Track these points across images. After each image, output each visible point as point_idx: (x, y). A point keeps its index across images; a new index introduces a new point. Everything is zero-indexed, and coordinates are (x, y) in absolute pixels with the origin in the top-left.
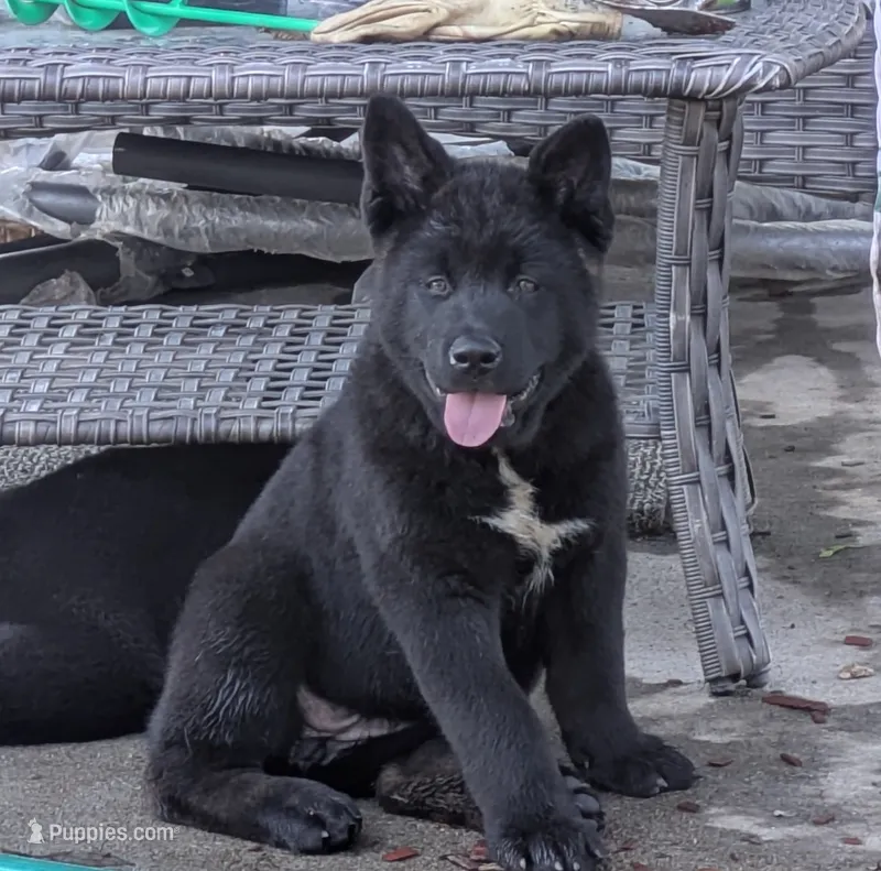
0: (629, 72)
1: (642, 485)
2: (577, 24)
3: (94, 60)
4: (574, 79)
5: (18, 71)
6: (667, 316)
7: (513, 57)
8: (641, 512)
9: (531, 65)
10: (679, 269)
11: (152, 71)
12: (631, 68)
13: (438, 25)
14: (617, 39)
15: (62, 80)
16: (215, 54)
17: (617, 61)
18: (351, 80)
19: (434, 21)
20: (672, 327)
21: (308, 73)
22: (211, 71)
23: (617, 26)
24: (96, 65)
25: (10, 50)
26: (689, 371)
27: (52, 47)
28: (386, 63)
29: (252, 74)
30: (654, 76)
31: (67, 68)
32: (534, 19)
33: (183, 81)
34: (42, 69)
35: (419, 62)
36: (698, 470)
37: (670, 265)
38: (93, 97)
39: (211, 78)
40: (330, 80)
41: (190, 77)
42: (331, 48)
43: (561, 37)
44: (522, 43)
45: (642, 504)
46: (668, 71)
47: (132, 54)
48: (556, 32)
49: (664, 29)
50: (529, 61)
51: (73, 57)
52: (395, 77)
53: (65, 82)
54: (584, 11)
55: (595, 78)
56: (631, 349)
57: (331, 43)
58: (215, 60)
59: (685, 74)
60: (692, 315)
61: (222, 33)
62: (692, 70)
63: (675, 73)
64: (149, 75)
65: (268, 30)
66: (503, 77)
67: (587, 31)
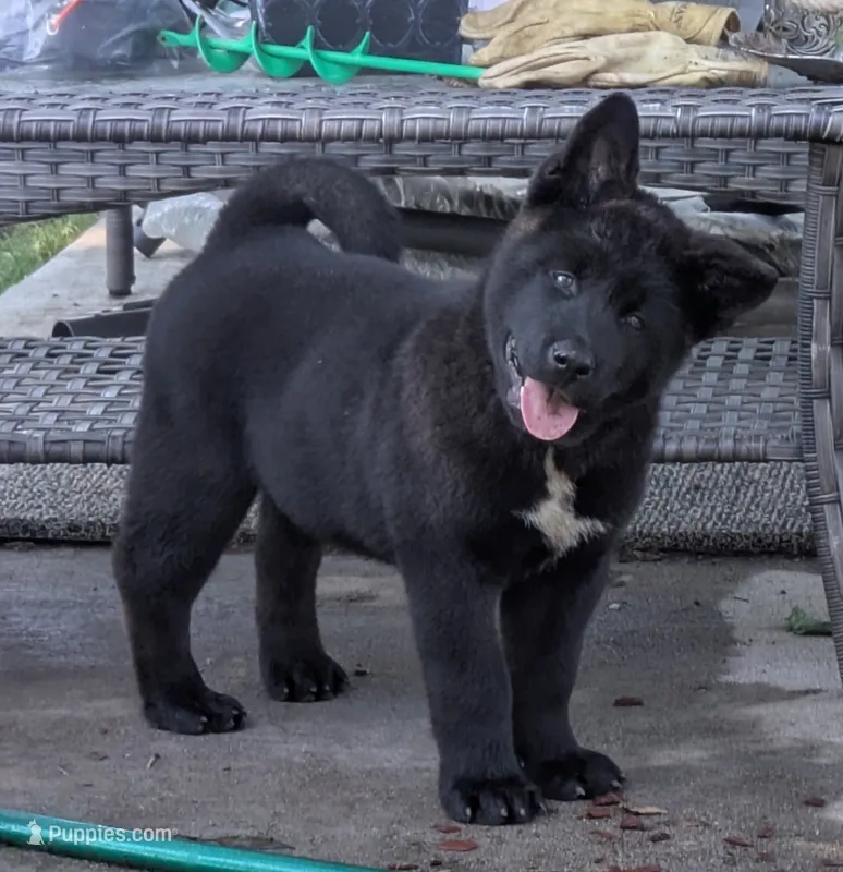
0: (770, 117)
1: (803, 510)
2: (724, 73)
3: (274, 103)
4: (719, 123)
5: (202, 114)
6: (809, 346)
7: (662, 102)
8: (800, 534)
9: (679, 109)
10: (820, 302)
11: (328, 114)
12: (773, 113)
13: (596, 72)
14: (763, 87)
15: (244, 122)
16: (387, 98)
17: (760, 106)
18: (511, 122)
19: (592, 67)
20: (813, 356)
21: (472, 116)
22: (381, 114)
23: (763, 75)
24: (275, 108)
25: (197, 95)
26: (829, 398)
27: (237, 92)
28: (544, 107)
29: (420, 115)
30: (794, 120)
31: (249, 111)
32: (686, 68)
33: (356, 123)
34: (226, 112)
35: (574, 107)
36: (838, 490)
37: (811, 298)
38: (272, 138)
39: (381, 120)
40: (492, 122)
41: (362, 120)
42: (494, 94)
43: (711, 84)
44: (671, 90)
45: (801, 527)
46: (807, 116)
47: (309, 99)
48: (705, 79)
49: (810, 78)
50: (677, 106)
51: (255, 101)
52: (553, 121)
53: (247, 124)
54: (733, 60)
55: (739, 122)
56: (784, 380)
57: (496, 88)
58: (386, 104)
59: (823, 118)
60: (832, 345)
61: (398, 81)
62: (830, 114)
63: (814, 117)
64: (324, 118)
65: (440, 78)
66: (653, 121)
67: (736, 78)
